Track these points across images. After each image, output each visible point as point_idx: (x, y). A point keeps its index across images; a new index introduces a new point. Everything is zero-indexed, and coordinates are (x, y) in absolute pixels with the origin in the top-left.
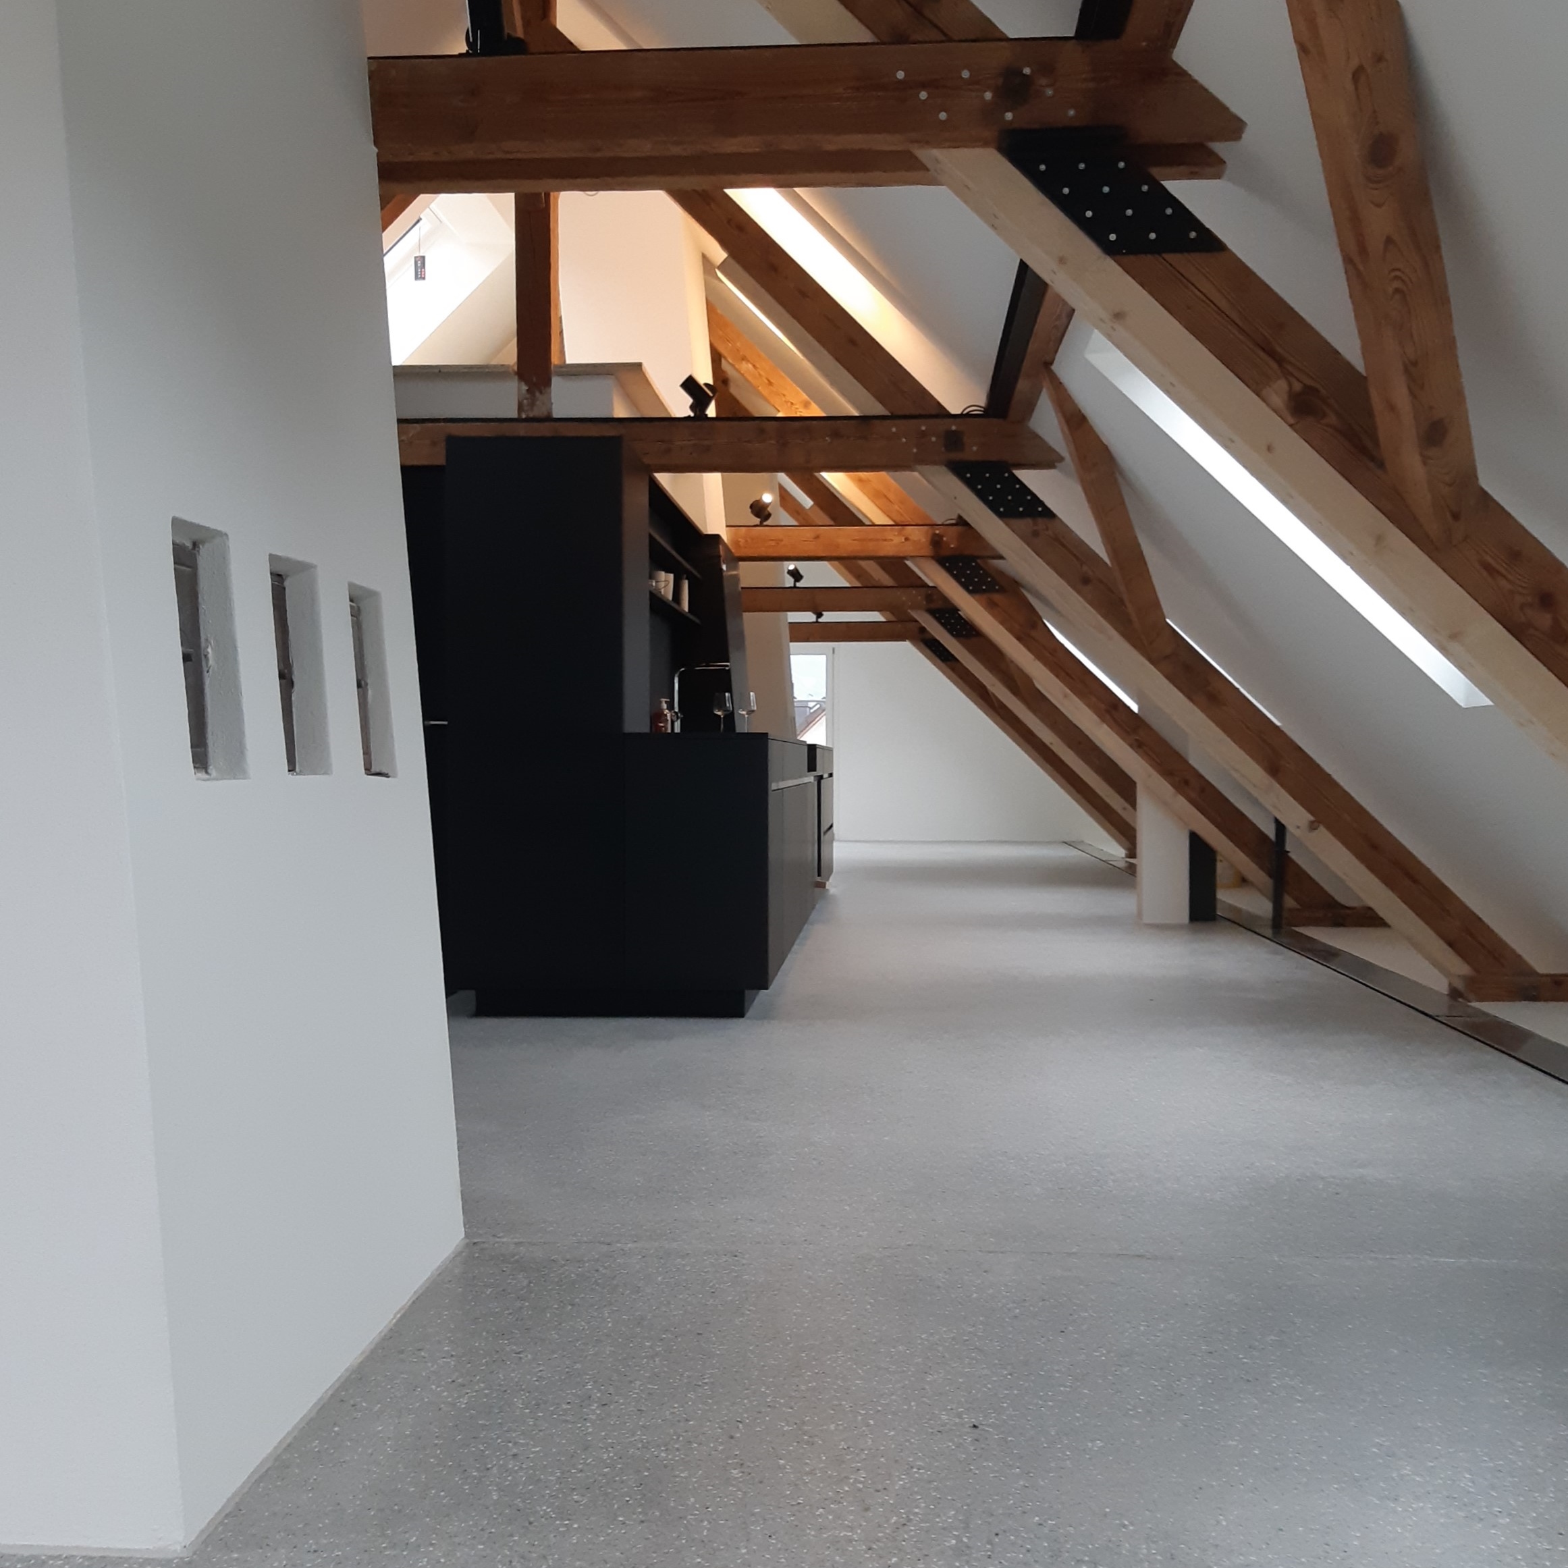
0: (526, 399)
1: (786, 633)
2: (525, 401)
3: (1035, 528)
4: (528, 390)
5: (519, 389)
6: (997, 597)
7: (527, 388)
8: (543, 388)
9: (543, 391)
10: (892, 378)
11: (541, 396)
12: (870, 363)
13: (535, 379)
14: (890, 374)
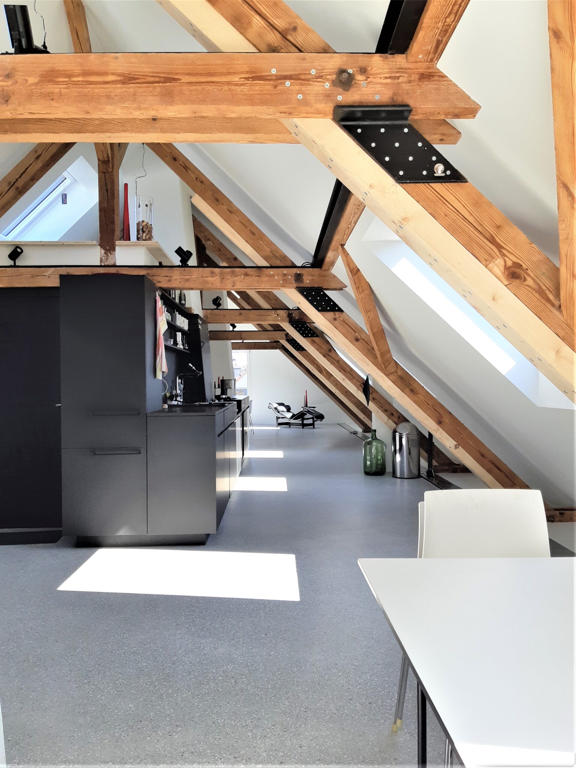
0: (104, 256)
1: (230, 346)
2: (103, 258)
3: (335, 316)
4: (104, 253)
5: (101, 252)
6: (316, 339)
8: (111, 251)
9: (112, 253)
10: (271, 250)
11: (111, 255)
12: (261, 243)
13: (108, 248)
14: (270, 248)
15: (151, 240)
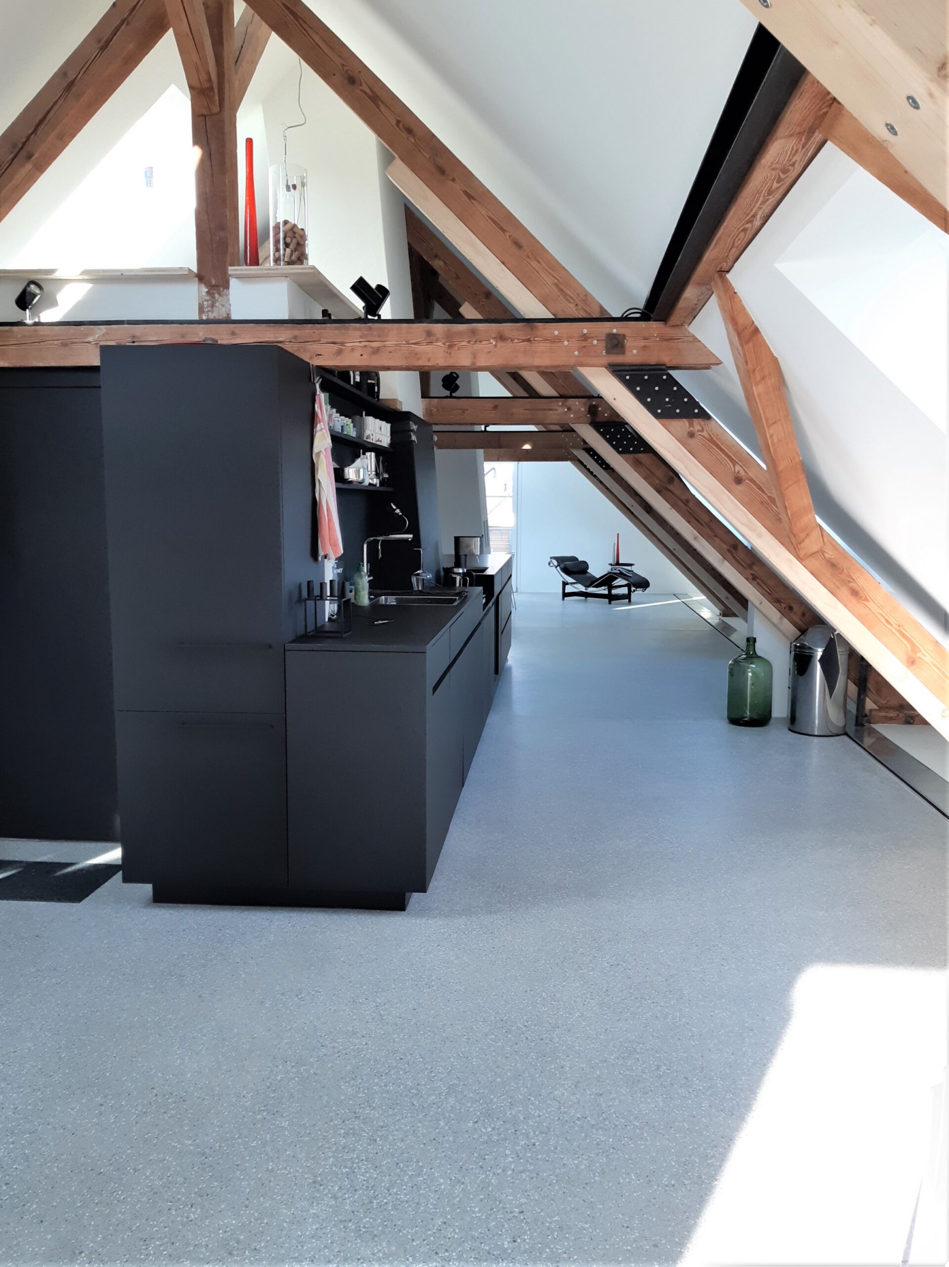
0: (206, 300)
2: (205, 303)
3: (692, 429)
4: (208, 292)
5: (199, 292)
7: (207, 290)
8: (222, 289)
9: (222, 293)
10: (556, 281)
11: (220, 298)
12: (534, 266)
13: (213, 282)
14: (554, 277)
15: (302, 263)
